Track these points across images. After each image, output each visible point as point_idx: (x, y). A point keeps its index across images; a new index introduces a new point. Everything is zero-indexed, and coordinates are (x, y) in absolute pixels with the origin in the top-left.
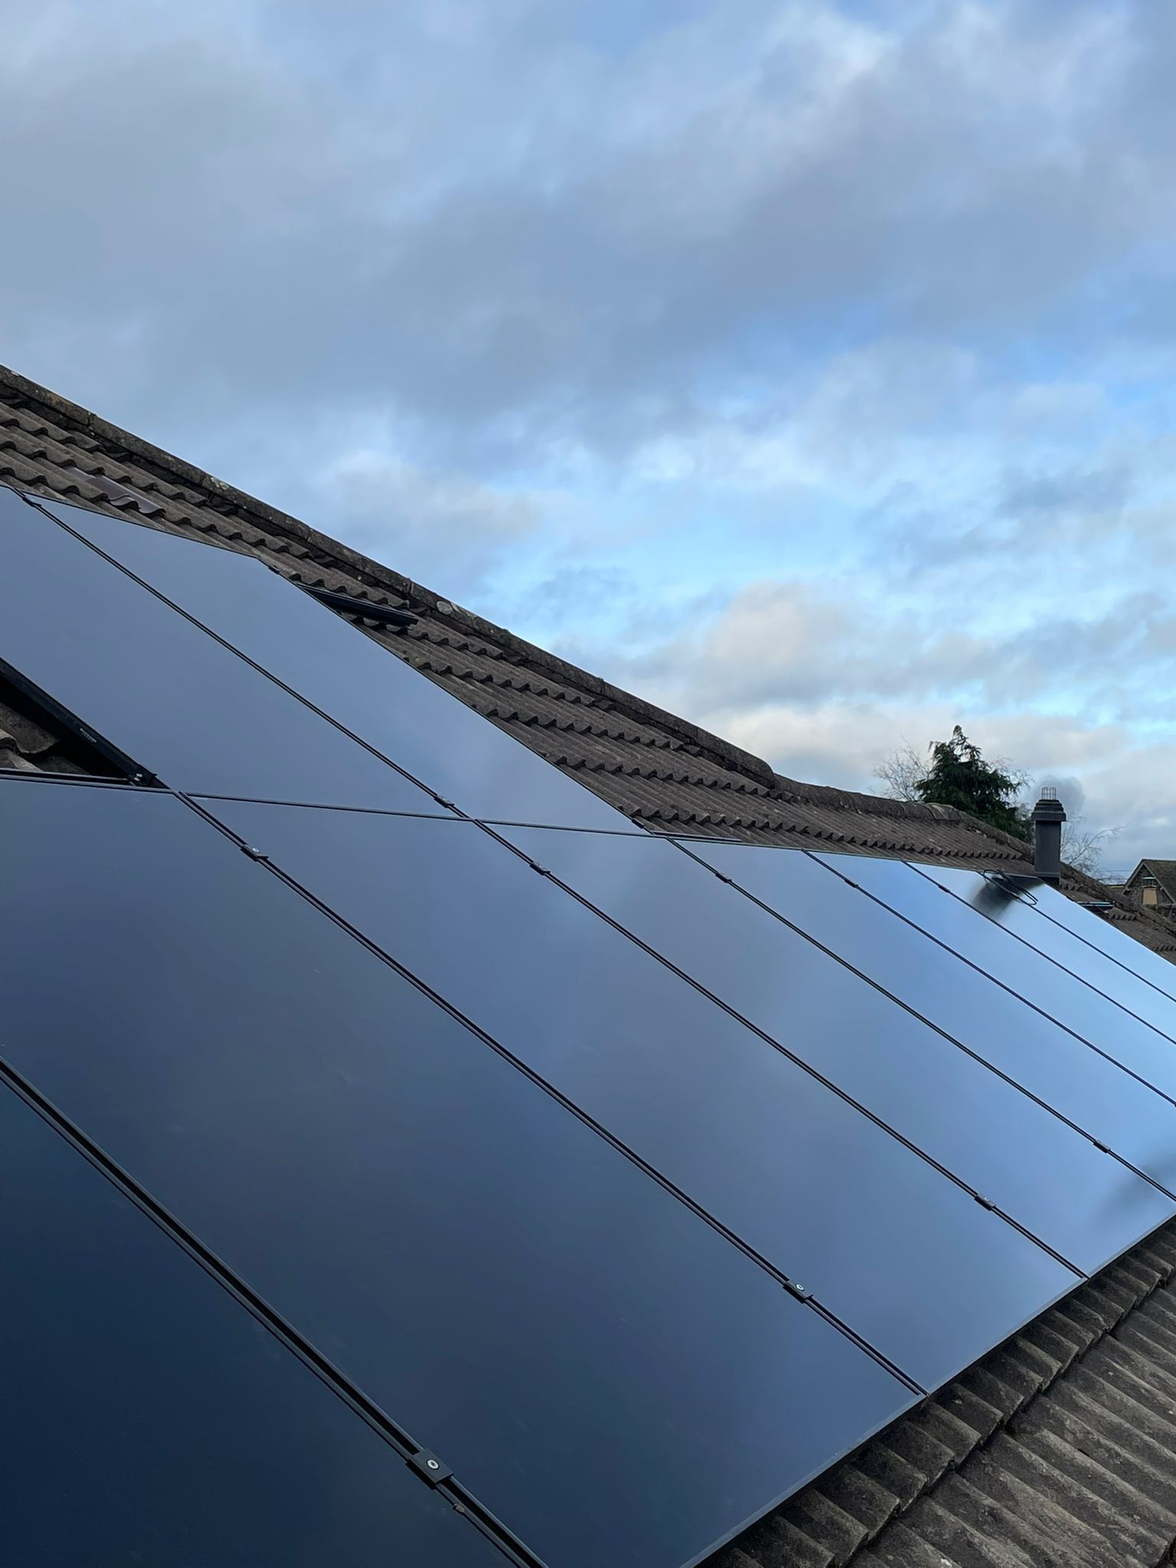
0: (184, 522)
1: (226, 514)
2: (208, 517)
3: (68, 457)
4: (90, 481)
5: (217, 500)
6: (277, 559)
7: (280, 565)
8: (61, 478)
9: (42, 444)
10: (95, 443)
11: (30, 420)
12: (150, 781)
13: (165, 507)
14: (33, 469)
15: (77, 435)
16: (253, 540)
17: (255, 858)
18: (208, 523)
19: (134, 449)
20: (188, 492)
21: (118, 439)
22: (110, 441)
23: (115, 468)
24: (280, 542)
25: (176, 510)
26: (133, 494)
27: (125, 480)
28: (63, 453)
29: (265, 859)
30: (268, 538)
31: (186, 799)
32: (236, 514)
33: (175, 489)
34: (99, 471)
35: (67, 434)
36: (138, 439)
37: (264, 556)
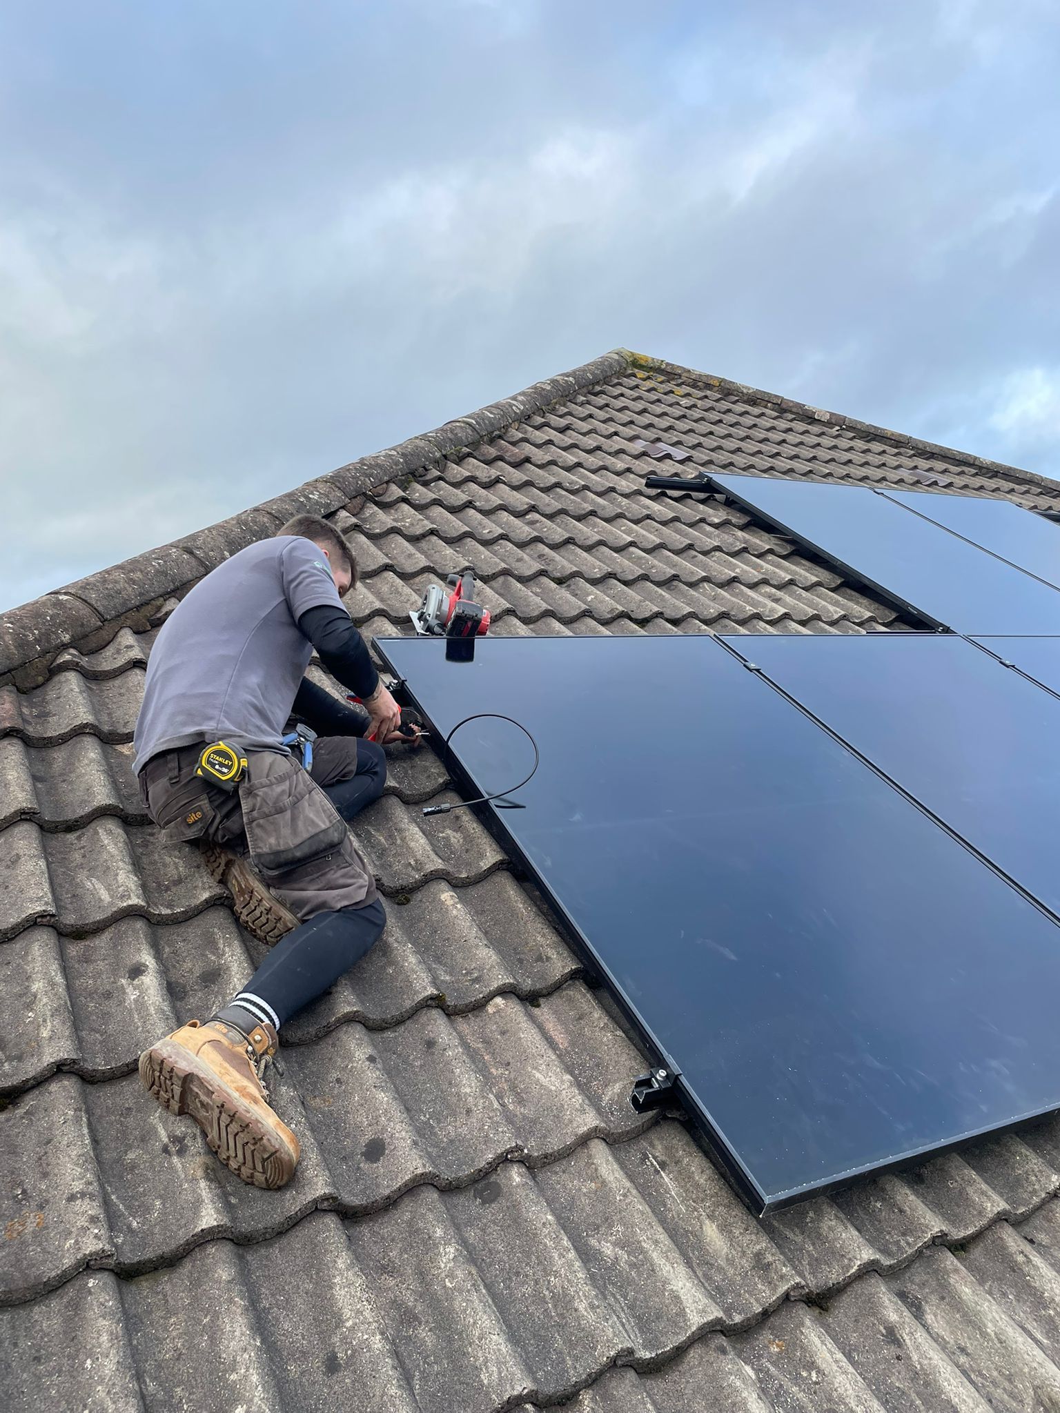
0: (966, 487)
1: (990, 478)
2: (979, 481)
3: (898, 463)
4: (910, 474)
5: (984, 471)
6: (1022, 498)
7: (1023, 502)
8: (894, 475)
9: (883, 459)
10: (912, 452)
11: (876, 447)
12: (947, 630)
13: (953, 480)
14: (879, 473)
15: (902, 450)
16: (1007, 490)
17: (1008, 666)
18: (979, 485)
19: (934, 451)
20: (966, 469)
21: (925, 447)
22: (921, 449)
23: (923, 464)
24: (1024, 488)
25: (959, 481)
26: (934, 476)
27: (930, 470)
28: (893, 461)
29: (1013, 666)
30: (1016, 487)
31: (967, 638)
32: (996, 476)
33: (959, 469)
34: (916, 467)
35: (896, 451)
36: (936, 445)
37: (1014, 498)
